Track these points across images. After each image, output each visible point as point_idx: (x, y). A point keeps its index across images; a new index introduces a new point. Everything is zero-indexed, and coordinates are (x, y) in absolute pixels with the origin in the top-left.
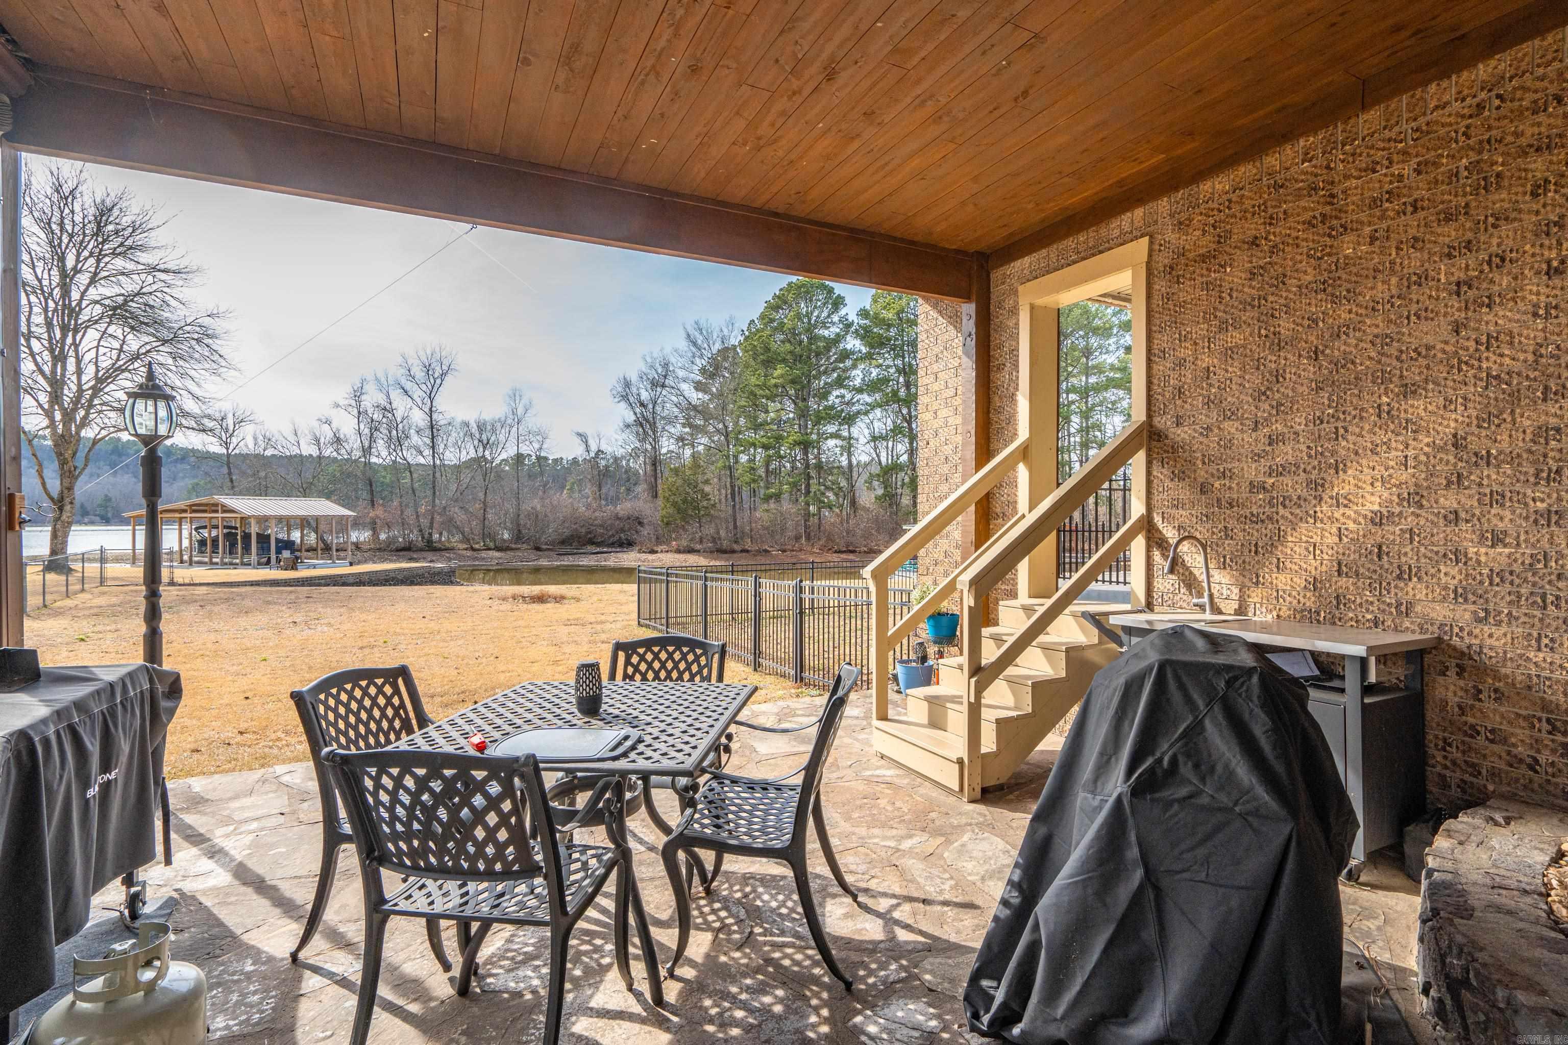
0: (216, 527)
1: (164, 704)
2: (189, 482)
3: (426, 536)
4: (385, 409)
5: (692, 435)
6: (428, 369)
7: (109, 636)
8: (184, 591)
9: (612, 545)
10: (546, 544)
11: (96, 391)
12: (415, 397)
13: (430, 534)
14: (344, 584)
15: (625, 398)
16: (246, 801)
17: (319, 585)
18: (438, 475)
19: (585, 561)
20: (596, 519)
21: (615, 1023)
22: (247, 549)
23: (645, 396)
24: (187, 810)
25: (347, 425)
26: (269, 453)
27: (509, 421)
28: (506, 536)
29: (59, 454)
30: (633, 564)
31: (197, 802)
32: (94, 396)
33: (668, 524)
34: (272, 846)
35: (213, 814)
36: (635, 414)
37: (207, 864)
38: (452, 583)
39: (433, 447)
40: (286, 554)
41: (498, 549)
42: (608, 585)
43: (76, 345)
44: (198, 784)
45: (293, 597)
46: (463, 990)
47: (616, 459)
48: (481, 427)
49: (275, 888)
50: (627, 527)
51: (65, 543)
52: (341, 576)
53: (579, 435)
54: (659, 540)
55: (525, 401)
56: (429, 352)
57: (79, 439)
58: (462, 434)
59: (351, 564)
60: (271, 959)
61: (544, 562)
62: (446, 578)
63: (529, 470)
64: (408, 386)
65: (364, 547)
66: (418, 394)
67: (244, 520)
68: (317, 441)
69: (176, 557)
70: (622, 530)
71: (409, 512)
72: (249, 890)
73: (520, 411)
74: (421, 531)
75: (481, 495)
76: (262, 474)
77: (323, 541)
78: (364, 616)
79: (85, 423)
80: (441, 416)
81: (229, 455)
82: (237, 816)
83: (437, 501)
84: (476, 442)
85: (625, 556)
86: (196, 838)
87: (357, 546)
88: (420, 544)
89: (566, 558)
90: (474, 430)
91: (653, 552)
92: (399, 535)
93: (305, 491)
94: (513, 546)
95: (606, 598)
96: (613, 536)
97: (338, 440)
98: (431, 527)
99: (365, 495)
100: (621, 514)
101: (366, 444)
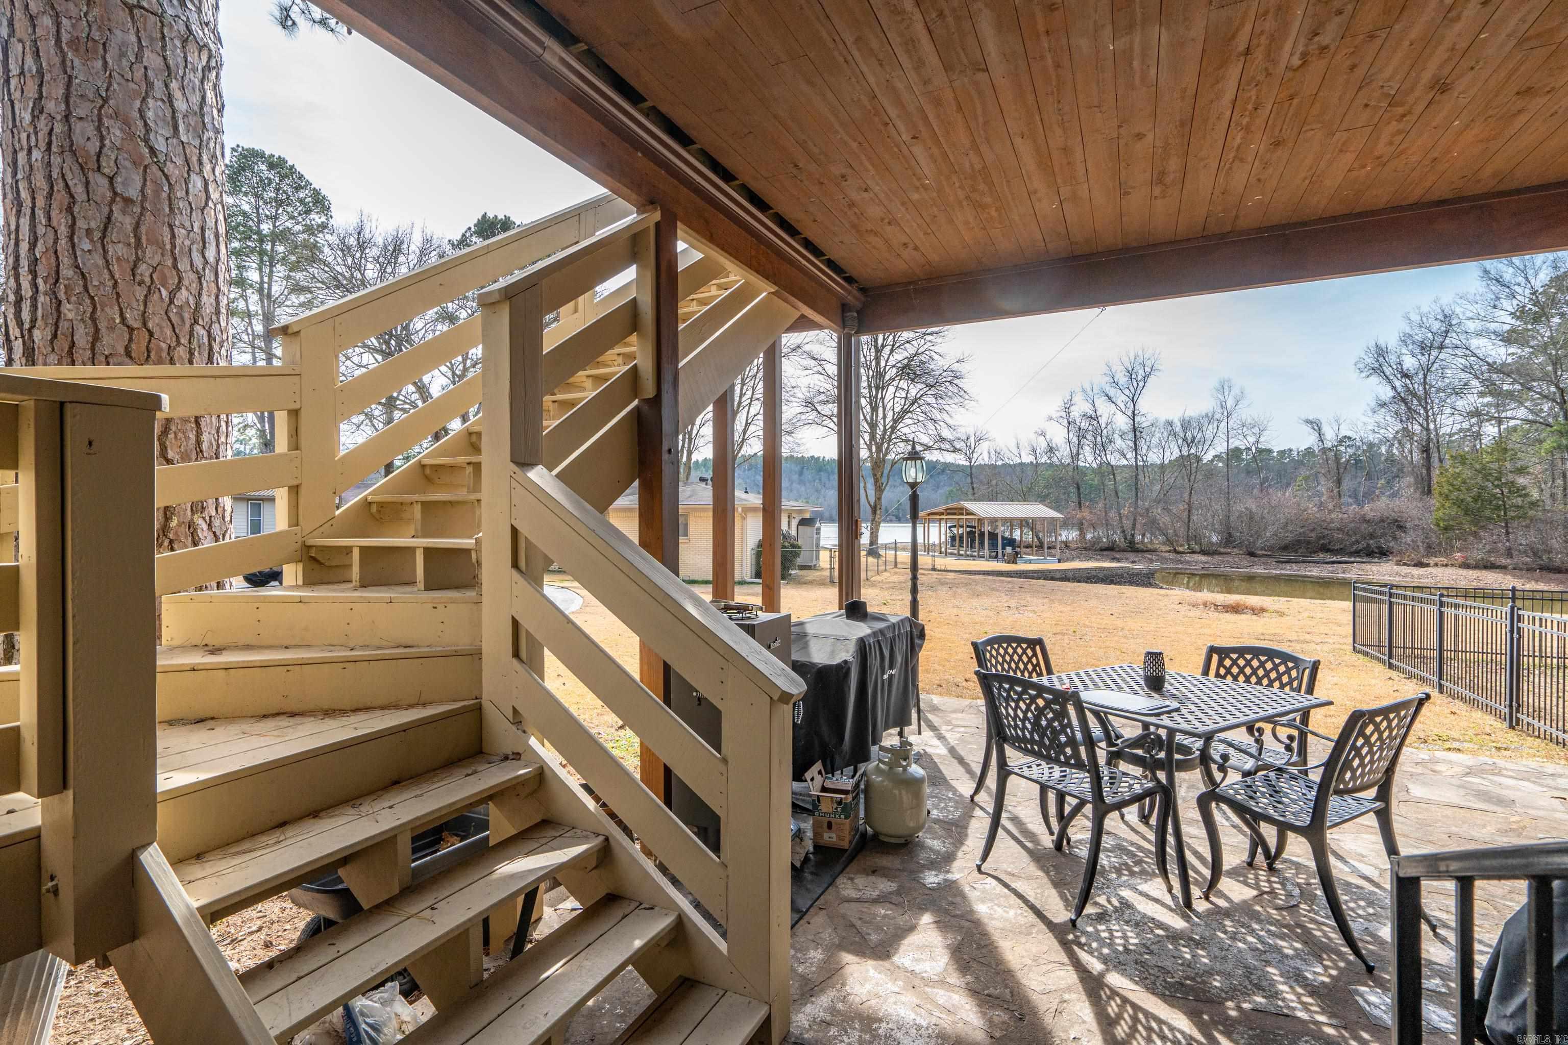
0: (962, 526)
1: (917, 641)
2: (948, 489)
3: (1129, 537)
4: (1091, 417)
5: (1497, 406)
6: (1130, 374)
7: (899, 603)
8: (941, 576)
9: (1357, 553)
10: (1262, 549)
11: (893, 428)
12: (1119, 403)
13: (1133, 535)
14: (1053, 579)
15: (1378, 370)
16: (960, 715)
17: (1033, 578)
18: (1141, 477)
19: (1314, 571)
20: (1332, 521)
21: (1150, 903)
22: (982, 544)
23: (1410, 363)
24: (929, 712)
25: (1059, 435)
26: (1000, 463)
27: (1217, 416)
28: (1214, 539)
29: (875, 475)
30: (1387, 579)
31: (935, 709)
32: (892, 433)
33: (1446, 529)
34: (970, 743)
35: (942, 718)
36: (1394, 388)
37: (936, 742)
38: (1150, 585)
39: (1136, 450)
40: (1009, 550)
41: (1203, 552)
42: (1328, 602)
43: (883, 398)
44: (936, 699)
45: (1010, 586)
46: (1058, 847)
47: (1371, 445)
48: (1186, 424)
49: (968, 764)
50: (1379, 532)
51: (877, 537)
52: (1050, 571)
53: (1309, 422)
54: (1431, 549)
55: (1236, 391)
56: (1132, 358)
57: (884, 460)
58: (1166, 434)
59: (1059, 561)
60: (961, 796)
61: (1259, 570)
62: (1145, 580)
63: (1248, 464)
64: (1112, 392)
65: (1073, 546)
66: (1121, 399)
67: (981, 521)
68: (1034, 451)
69: (938, 548)
70: (1372, 536)
71: (1112, 514)
72: (956, 761)
73: (1230, 403)
74: (1123, 532)
75: (1186, 495)
76: (994, 482)
77: (1039, 539)
78: (1060, 608)
79: (887, 453)
80: (1143, 419)
81: (971, 467)
82: (954, 722)
83: (1140, 503)
84: (1180, 441)
85: (1375, 568)
86: (933, 728)
87: (1066, 544)
88: (1123, 545)
89: (1288, 566)
90: (1178, 429)
91: (1420, 564)
92: (1103, 535)
93: (1024, 497)
94: (1222, 550)
95: (1319, 615)
96: (1357, 542)
97: (1051, 450)
98: (1134, 528)
99: (1074, 497)
100: (1370, 515)
101: (1075, 451)
